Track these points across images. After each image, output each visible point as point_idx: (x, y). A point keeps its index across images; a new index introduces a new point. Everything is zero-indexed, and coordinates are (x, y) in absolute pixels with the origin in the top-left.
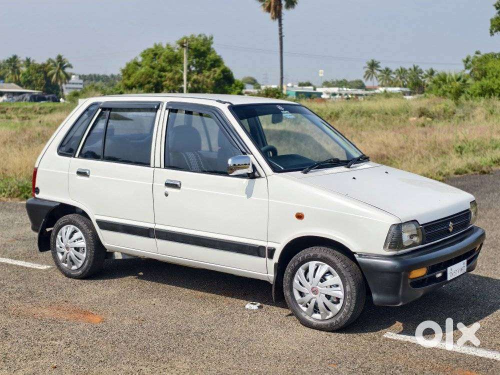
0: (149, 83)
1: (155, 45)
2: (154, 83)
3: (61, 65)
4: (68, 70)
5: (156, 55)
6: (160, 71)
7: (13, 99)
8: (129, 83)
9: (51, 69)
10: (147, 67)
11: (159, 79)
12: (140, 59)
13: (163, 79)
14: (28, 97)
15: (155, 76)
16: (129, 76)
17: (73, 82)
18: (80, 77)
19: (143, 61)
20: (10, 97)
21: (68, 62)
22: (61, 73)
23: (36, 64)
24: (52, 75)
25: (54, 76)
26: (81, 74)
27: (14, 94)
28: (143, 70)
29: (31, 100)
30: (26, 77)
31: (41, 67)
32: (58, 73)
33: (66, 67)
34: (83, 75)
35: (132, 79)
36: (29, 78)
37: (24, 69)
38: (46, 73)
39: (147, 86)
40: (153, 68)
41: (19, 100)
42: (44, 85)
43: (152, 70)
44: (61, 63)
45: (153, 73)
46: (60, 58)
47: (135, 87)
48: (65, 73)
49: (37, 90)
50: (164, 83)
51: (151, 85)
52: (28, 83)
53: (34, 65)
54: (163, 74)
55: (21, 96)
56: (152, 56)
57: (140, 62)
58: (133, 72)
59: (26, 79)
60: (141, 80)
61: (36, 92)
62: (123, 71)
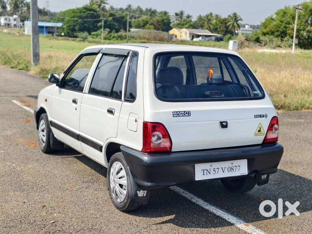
0: (278, 31)
1: (286, 7)
2: (281, 32)
3: (235, 19)
4: (239, 22)
5: (285, 13)
6: (286, 24)
7: (205, 39)
8: (265, 31)
9: (229, 21)
10: (278, 21)
11: (285, 29)
12: (274, 16)
13: (287, 29)
14: (213, 38)
15: (282, 27)
16: (266, 27)
17: (246, 29)
18: (251, 26)
19: (276, 17)
20: (204, 38)
21: (240, 17)
22: (235, 24)
23: (221, 18)
24: (229, 25)
25: (231, 26)
26: (252, 25)
27: (206, 36)
28: (275, 23)
29: (215, 40)
30: (214, 26)
31: (223, 20)
32: (233, 24)
33: (239, 20)
34: (253, 25)
35: (267, 29)
36: (216, 27)
37: (214, 22)
38: (226, 24)
39: (276, 33)
40: (282, 22)
41: (208, 40)
42: (224, 31)
43: (280, 23)
44: (236, 18)
45: (281, 25)
46: (235, 14)
47: (268, 34)
48: (238, 24)
49: (220, 34)
50: (288, 32)
51: (279, 33)
52: (215, 30)
53: (220, 19)
54: (288, 26)
55: (210, 38)
56: (282, 14)
57: (274, 18)
58: (269, 24)
59: (214, 27)
60: (273, 30)
61: (219, 35)
62: (263, 23)
